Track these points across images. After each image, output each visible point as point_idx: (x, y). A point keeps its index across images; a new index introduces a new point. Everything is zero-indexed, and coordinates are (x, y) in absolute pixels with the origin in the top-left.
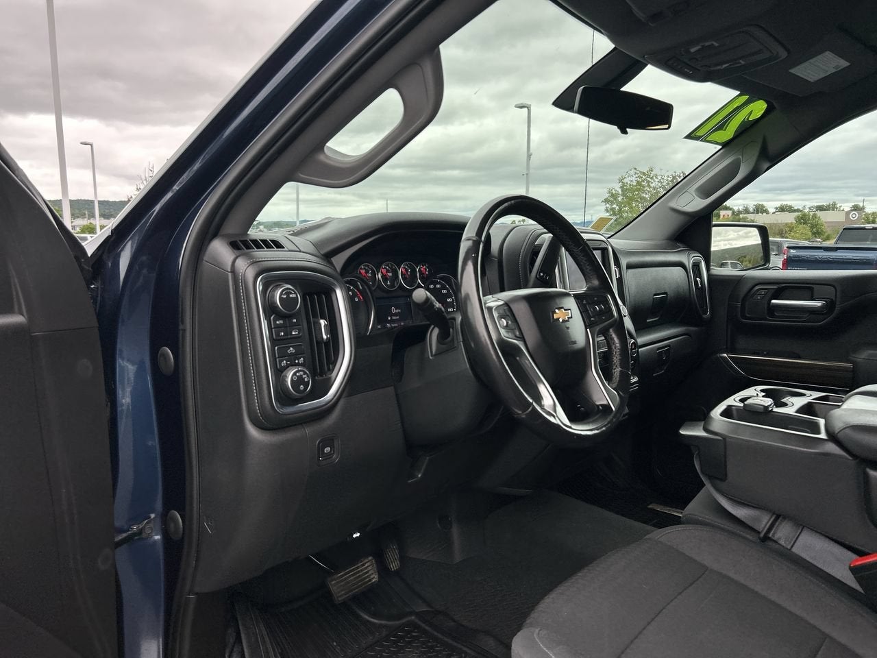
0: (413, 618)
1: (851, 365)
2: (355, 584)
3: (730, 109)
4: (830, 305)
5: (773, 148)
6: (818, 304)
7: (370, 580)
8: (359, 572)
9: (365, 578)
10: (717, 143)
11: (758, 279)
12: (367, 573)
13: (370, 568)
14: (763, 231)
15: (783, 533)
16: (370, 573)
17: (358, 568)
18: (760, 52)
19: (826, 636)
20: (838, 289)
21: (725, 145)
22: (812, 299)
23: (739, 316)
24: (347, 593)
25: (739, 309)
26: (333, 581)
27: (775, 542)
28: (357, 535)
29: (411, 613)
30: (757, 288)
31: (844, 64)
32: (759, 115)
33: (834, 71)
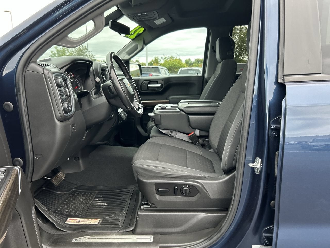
0: (74, 189)
1: (168, 101)
2: (59, 180)
3: (136, 29)
4: (162, 85)
5: (146, 42)
6: (159, 85)
7: (62, 179)
8: (59, 177)
9: (61, 178)
10: (131, 39)
11: (144, 79)
12: (61, 177)
13: (61, 175)
14: (140, 66)
15: (174, 134)
16: (62, 176)
17: (58, 176)
18: (153, 17)
19: (187, 151)
20: (163, 81)
21: (133, 40)
22: (158, 84)
23: (140, 90)
24: (58, 183)
25: (140, 88)
26: (53, 180)
27: (172, 136)
28: (69, 159)
29: (73, 188)
30: (144, 82)
31: (165, 21)
32: (141, 32)
33: (163, 22)
